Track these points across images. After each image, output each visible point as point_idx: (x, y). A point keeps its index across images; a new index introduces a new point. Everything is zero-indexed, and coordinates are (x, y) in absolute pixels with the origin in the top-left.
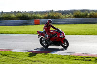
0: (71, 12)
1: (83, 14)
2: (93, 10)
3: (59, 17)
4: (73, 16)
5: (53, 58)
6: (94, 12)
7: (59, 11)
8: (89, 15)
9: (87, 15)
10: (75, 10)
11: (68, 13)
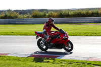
0: (29, 11)
1: (42, 13)
2: (52, 10)
3: (16, 17)
4: (31, 16)
5: (10, 60)
6: (53, 12)
7: (17, 11)
8: (47, 15)
9: (45, 15)
10: (33, 10)
11: (26, 13)
